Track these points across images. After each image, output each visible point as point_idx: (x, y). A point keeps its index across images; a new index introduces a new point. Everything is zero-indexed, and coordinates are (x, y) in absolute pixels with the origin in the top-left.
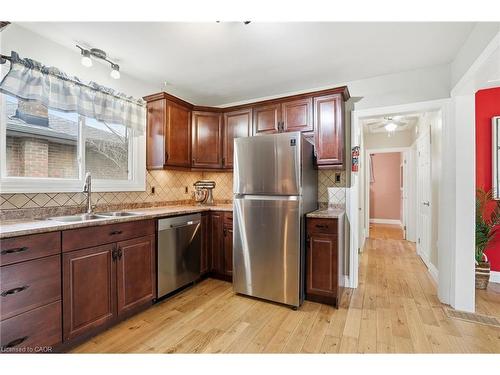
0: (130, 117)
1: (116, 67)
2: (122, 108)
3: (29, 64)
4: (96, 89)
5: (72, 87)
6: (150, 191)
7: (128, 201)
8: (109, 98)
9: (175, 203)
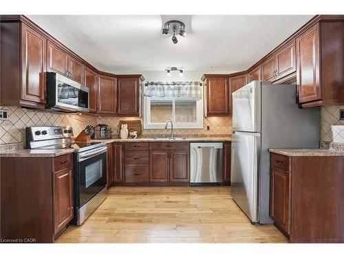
0: (191, 92)
1: (181, 71)
2: (186, 89)
3: (152, 84)
4: (174, 84)
5: (165, 86)
6: (206, 128)
7: (193, 133)
8: (181, 86)
9: (223, 136)
